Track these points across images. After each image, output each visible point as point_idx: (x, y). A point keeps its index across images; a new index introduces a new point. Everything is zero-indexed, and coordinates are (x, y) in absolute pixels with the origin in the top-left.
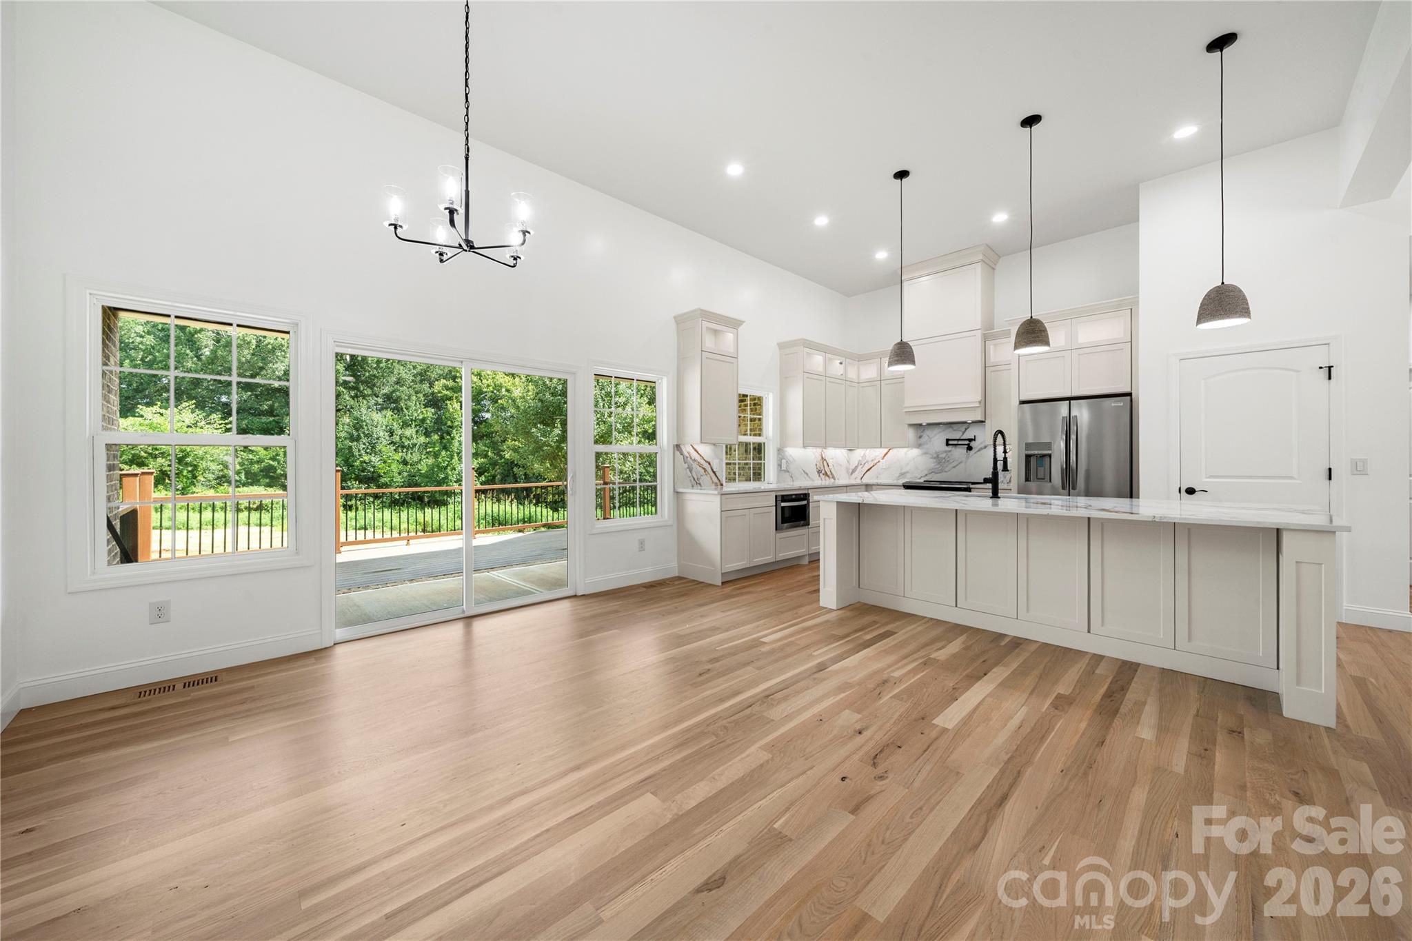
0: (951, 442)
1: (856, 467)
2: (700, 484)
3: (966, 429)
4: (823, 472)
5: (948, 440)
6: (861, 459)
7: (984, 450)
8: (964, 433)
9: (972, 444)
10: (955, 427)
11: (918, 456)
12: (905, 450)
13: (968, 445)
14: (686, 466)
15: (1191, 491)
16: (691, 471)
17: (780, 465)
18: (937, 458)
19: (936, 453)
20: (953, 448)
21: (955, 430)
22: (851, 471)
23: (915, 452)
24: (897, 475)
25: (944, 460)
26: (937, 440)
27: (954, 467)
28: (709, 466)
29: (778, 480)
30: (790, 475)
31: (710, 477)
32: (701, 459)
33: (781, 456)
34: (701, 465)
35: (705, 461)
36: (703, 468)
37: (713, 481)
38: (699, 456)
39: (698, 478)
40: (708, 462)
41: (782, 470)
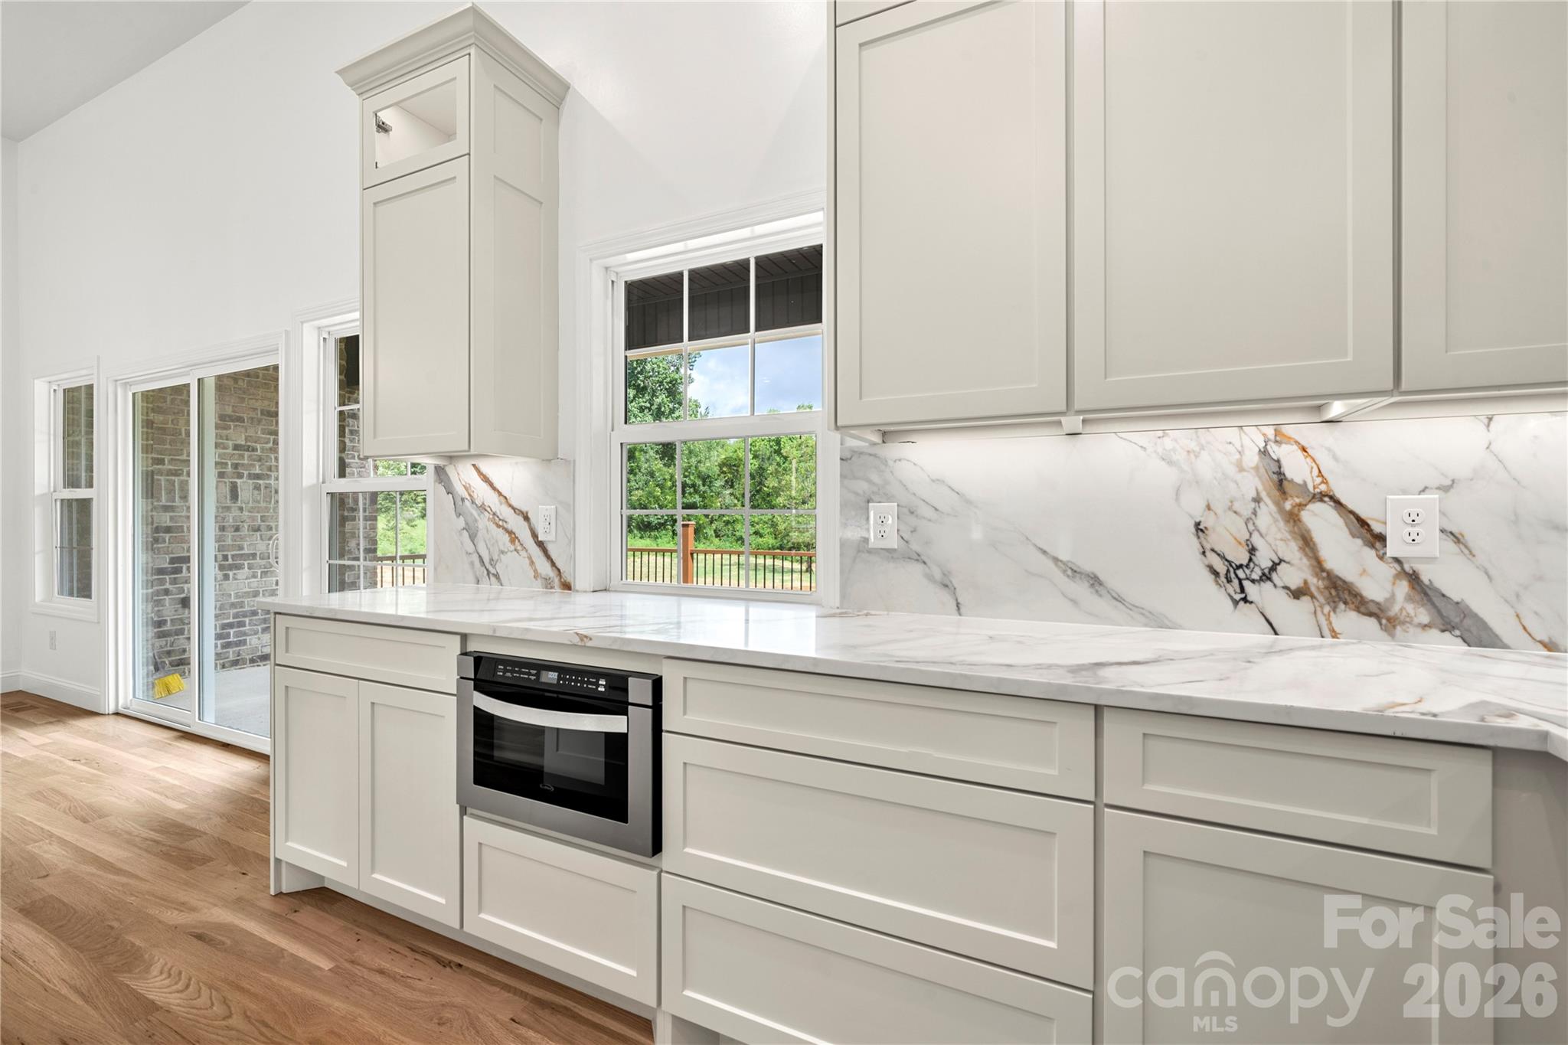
14: (461, 523)
16: (472, 538)
28: (526, 524)
29: (844, 596)
30: (930, 578)
31: (530, 558)
32: (501, 504)
33: (862, 486)
34: (501, 523)
35: (514, 509)
36: (506, 530)
37: (535, 571)
38: (495, 495)
39: (492, 560)
40: (522, 513)
41: (870, 552)
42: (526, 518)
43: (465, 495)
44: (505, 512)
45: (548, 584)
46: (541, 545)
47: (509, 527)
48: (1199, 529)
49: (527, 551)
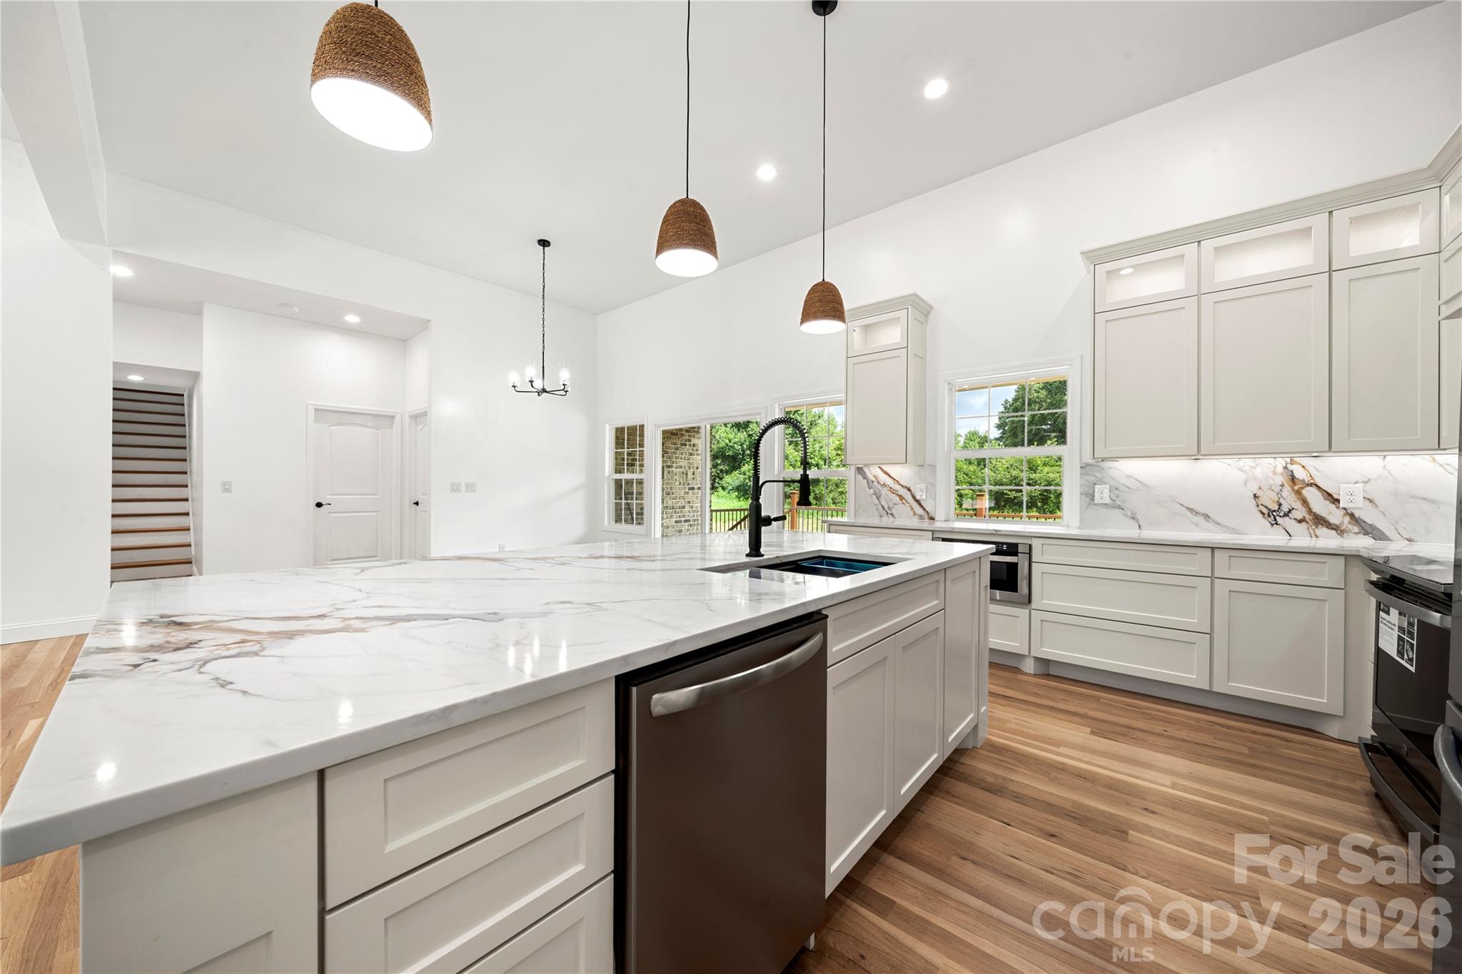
2: (892, 515)
4: (1302, 516)
14: (872, 491)
16: (878, 498)
28: (909, 493)
29: (1081, 521)
30: (1126, 515)
31: (911, 507)
32: (895, 483)
33: (1091, 478)
34: (894, 492)
35: (902, 486)
36: (898, 495)
37: (914, 512)
38: (891, 480)
39: (889, 508)
40: (907, 487)
41: (1095, 505)
42: (909, 490)
43: (874, 479)
44: (897, 487)
45: (921, 518)
46: (918, 501)
47: (899, 493)
48: (1255, 496)
49: (909, 504)
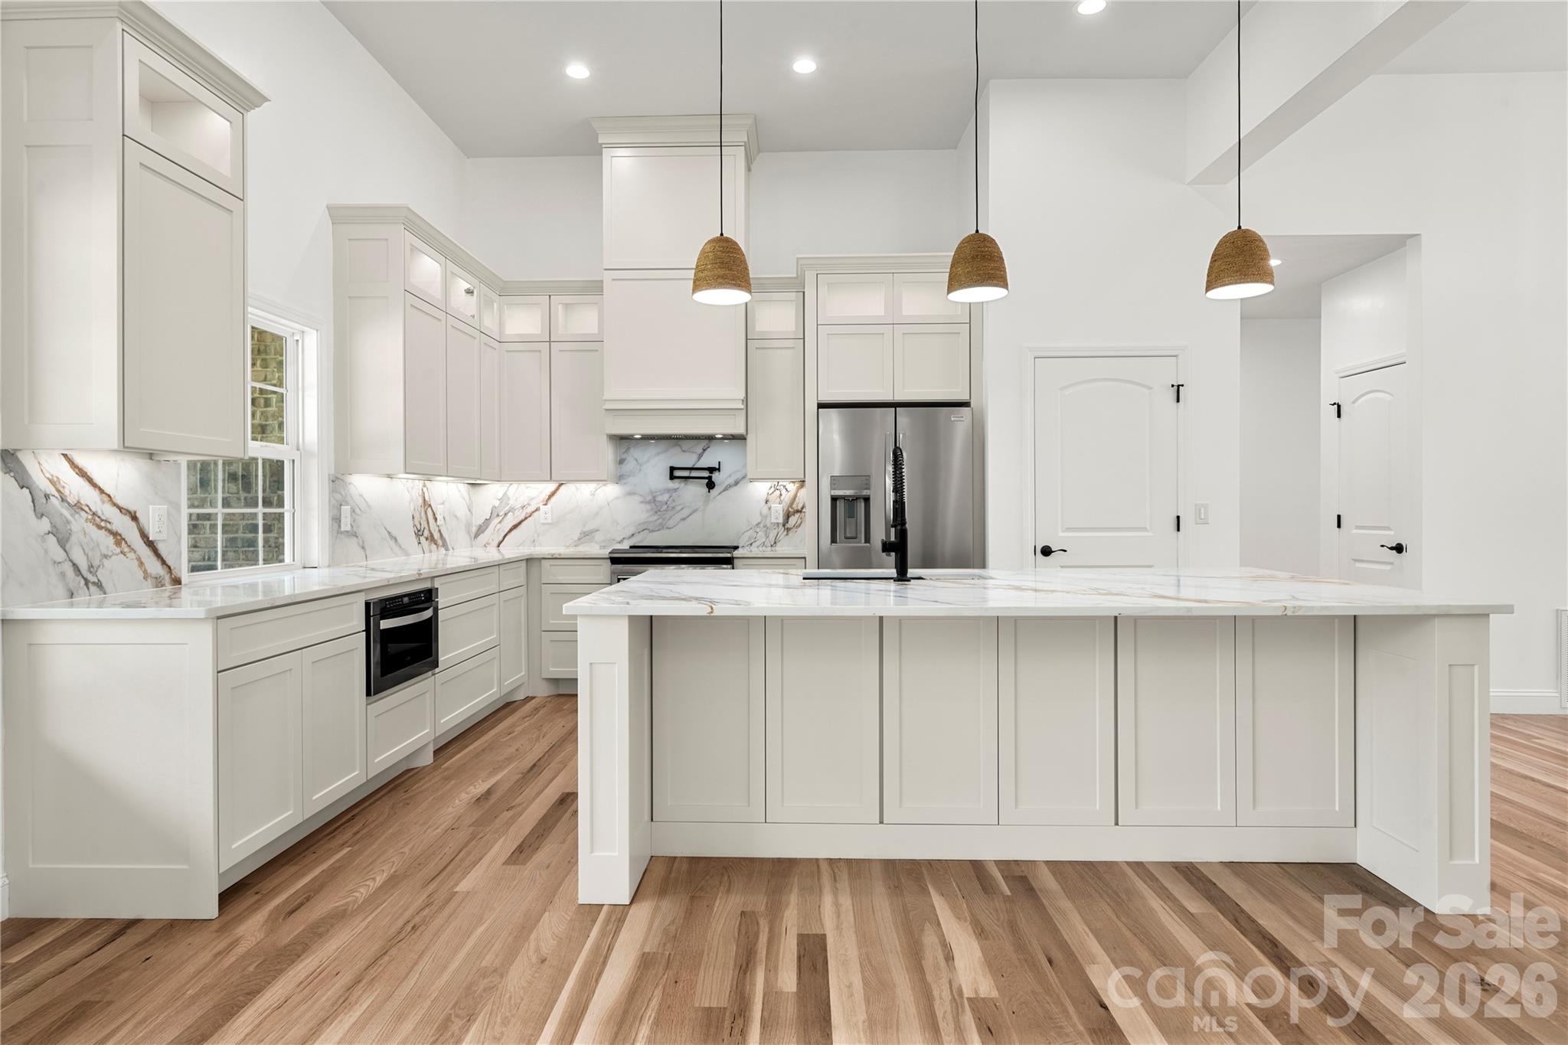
0: (677, 473)
1: (487, 521)
2: (99, 589)
3: (704, 450)
4: (426, 533)
5: (672, 469)
6: (497, 503)
7: (734, 489)
8: (700, 456)
9: (715, 476)
10: (686, 444)
11: (617, 498)
12: (592, 486)
13: (710, 478)
15: (1047, 551)
17: (337, 520)
18: (653, 501)
19: (651, 492)
20: (683, 484)
21: (684, 451)
22: (474, 529)
23: (611, 491)
24: (576, 537)
25: (665, 507)
26: (653, 467)
27: (684, 519)
29: (332, 559)
30: (359, 545)
31: (139, 559)
32: (103, 502)
33: (339, 497)
34: (103, 524)
35: (120, 509)
36: (110, 532)
37: (145, 572)
38: (95, 493)
39: (90, 566)
40: (130, 512)
41: (341, 534)
43: (51, 490)
45: (158, 583)
47: (114, 528)
49: (135, 552)
